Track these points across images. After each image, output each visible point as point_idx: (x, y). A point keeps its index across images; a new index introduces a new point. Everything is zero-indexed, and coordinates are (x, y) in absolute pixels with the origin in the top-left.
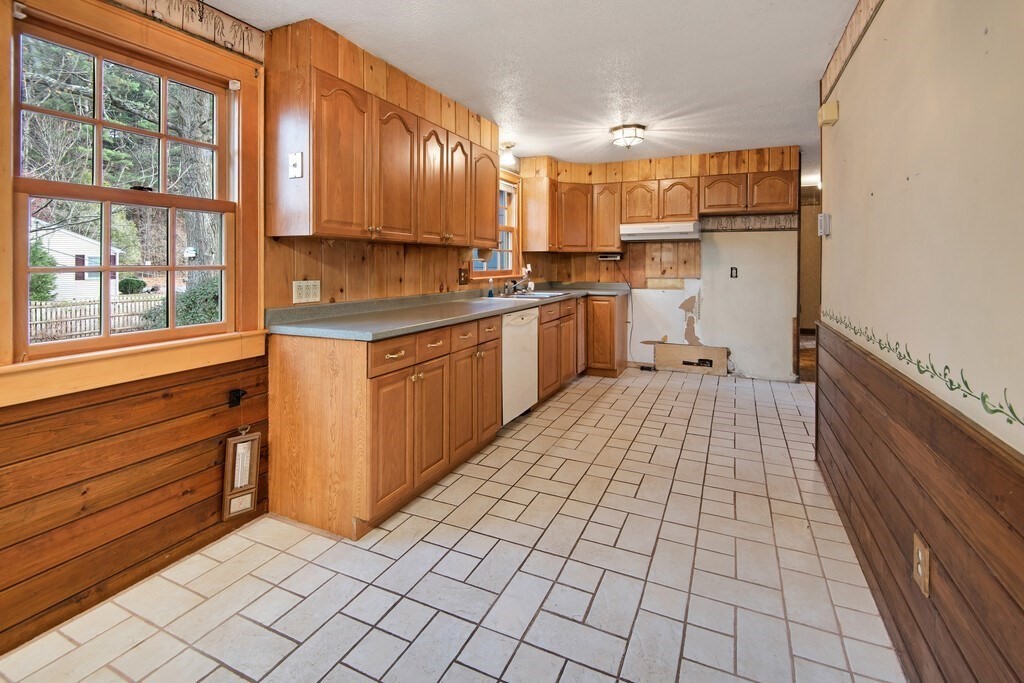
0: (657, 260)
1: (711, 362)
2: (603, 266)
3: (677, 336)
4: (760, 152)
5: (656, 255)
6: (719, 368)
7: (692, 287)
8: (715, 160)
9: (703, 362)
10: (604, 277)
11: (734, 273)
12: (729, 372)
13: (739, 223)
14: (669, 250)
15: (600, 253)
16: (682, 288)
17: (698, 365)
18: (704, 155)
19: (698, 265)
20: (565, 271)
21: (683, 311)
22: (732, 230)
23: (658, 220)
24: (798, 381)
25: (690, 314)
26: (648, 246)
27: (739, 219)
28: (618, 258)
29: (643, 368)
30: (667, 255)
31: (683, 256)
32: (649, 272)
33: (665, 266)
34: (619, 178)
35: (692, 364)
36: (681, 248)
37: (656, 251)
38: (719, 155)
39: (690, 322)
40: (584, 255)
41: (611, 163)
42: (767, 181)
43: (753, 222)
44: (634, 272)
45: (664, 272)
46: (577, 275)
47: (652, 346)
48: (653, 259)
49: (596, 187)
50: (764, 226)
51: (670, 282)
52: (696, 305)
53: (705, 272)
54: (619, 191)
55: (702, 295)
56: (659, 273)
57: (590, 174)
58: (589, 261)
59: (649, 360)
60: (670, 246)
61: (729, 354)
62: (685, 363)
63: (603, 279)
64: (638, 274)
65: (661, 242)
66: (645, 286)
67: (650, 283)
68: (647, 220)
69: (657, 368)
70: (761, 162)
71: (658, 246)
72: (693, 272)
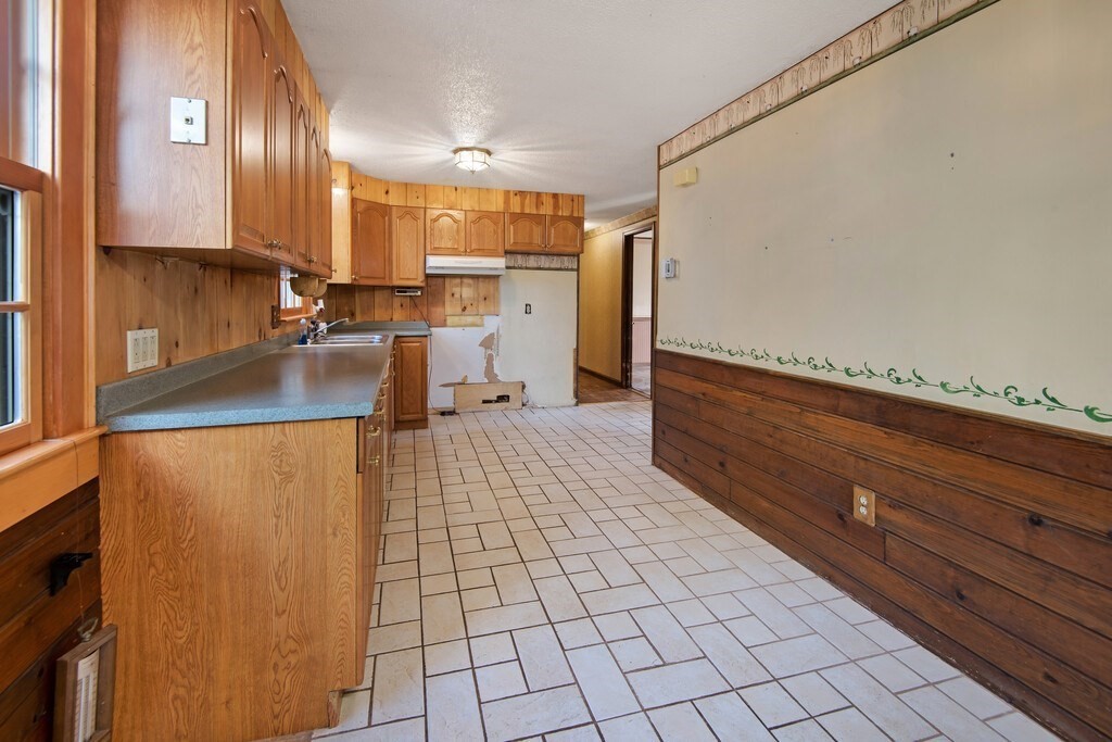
0: (457, 296)
1: (508, 396)
2: (397, 302)
3: (477, 376)
4: (555, 196)
5: (457, 290)
6: (515, 403)
7: (491, 324)
8: (518, 197)
9: (502, 398)
10: (398, 315)
11: (528, 309)
12: (523, 405)
13: (532, 261)
14: (469, 285)
15: (398, 287)
16: (482, 325)
17: (497, 401)
18: (509, 192)
19: (496, 302)
20: (346, 309)
21: (482, 349)
22: (527, 268)
23: (466, 253)
24: (577, 405)
25: (489, 352)
26: (447, 280)
27: (532, 257)
28: (419, 293)
29: (443, 414)
30: (467, 292)
31: (482, 293)
32: (449, 309)
33: (467, 303)
34: (421, 203)
35: (490, 402)
36: (481, 284)
37: (456, 286)
38: (522, 194)
39: (490, 360)
40: (373, 288)
41: (412, 184)
42: (561, 224)
43: (544, 261)
44: (433, 309)
45: (464, 309)
46: (363, 313)
47: (452, 388)
48: (453, 295)
49: (394, 209)
50: (552, 266)
51: (470, 319)
52: (495, 342)
53: (503, 309)
54: (422, 217)
55: (501, 332)
56: (459, 310)
57: (387, 192)
58: (379, 297)
59: (448, 404)
60: (470, 281)
61: (524, 387)
62: (485, 402)
63: (396, 317)
64: (437, 311)
65: (461, 276)
66: (444, 324)
67: (450, 320)
68: (454, 252)
69: (457, 411)
70: (556, 206)
71: (458, 281)
72: (492, 309)
